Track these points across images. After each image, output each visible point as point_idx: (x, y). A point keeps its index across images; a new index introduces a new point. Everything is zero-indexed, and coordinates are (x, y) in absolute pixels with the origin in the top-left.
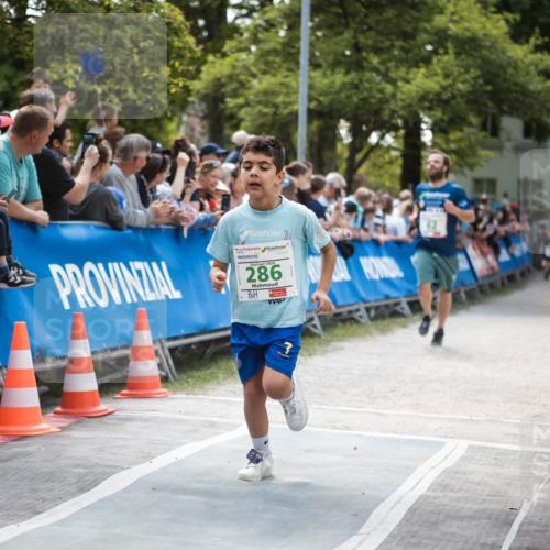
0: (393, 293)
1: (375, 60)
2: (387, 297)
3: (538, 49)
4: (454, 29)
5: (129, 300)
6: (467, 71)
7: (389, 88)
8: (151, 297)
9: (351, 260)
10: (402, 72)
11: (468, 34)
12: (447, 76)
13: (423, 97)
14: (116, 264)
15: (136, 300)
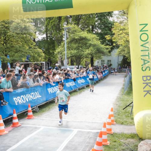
0: (83, 85)
1: (81, 48)
2: (82, 86)
3: (105, 45)
4: (92, 43)
5: (30, 100)
6: (94, 49)
7: (83, 53)
8: (34, 98)
9: (76, 81)
10: (85, 50)
11: (94, 44)
12: (91, 50)
13: (88, 54)
14: (28, 95)
15: (31, 100)
